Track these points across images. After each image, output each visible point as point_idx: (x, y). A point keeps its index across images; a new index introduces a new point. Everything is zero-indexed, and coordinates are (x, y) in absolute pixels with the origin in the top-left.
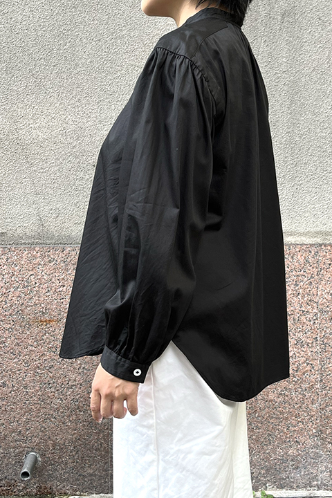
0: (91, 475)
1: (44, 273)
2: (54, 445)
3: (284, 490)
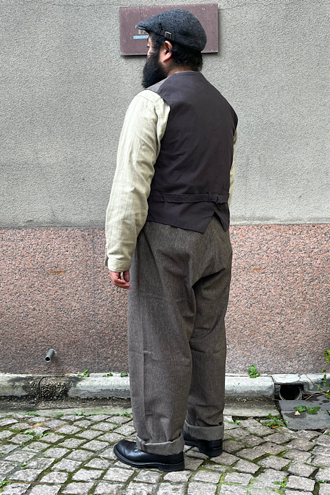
0: (85, 362)
1: (56, 243)
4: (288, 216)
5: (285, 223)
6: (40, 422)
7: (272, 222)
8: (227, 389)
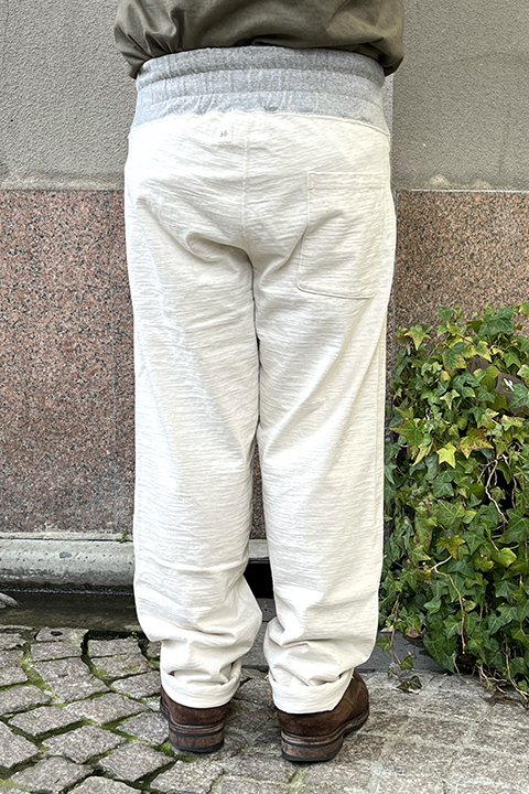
3: (68, 532)
8: (116, 570)
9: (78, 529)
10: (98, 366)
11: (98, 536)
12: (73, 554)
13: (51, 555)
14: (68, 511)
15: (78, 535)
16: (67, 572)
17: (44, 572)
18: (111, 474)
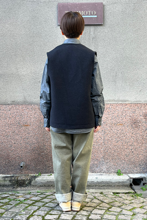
0: (39, 169)
1: (26, 112)
2: (29, 160)
3: (94, 173)
4: (135, 100)
5: (134, 103)
6: (21, 196)
7: (127, 102)
8: (108, 181)
9: (96, 173)
10: (100, 139)
11: (100, 174)
12: (98, 178)
13: (94, 178)
14: (93, 169)
15: (96, 174)
16: (97, 182)
17: (92, 182)
18: (103, 161)
